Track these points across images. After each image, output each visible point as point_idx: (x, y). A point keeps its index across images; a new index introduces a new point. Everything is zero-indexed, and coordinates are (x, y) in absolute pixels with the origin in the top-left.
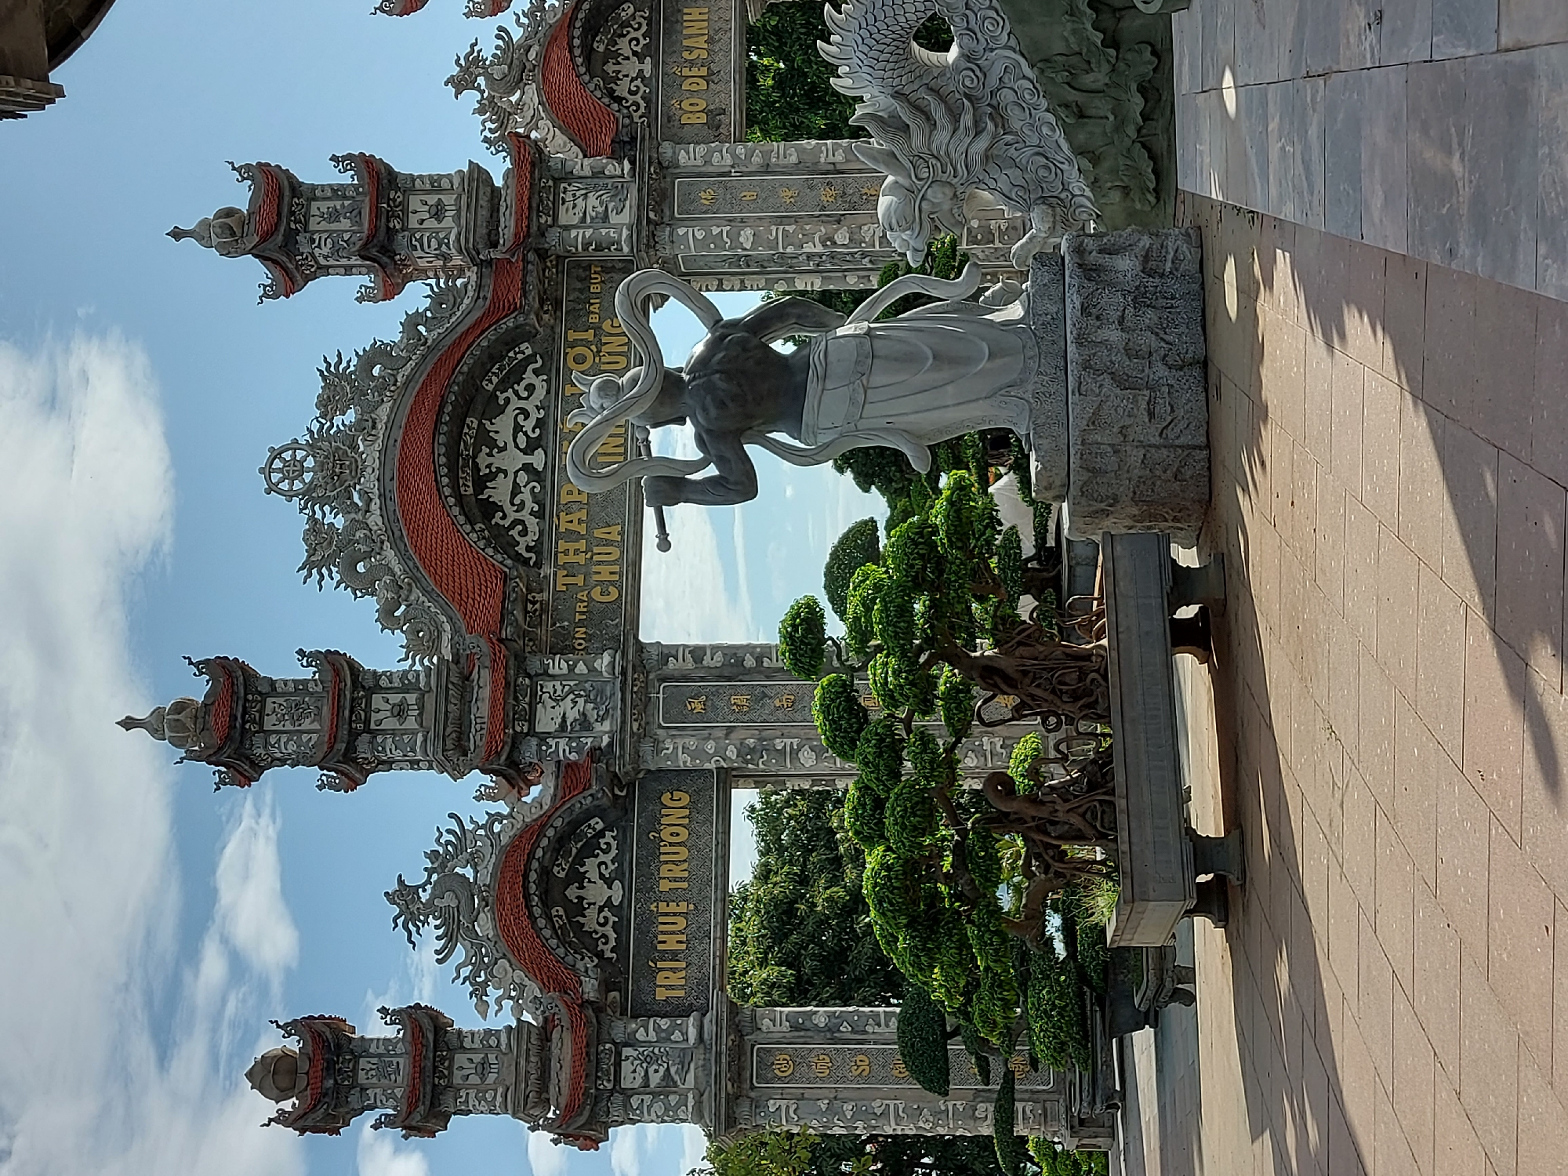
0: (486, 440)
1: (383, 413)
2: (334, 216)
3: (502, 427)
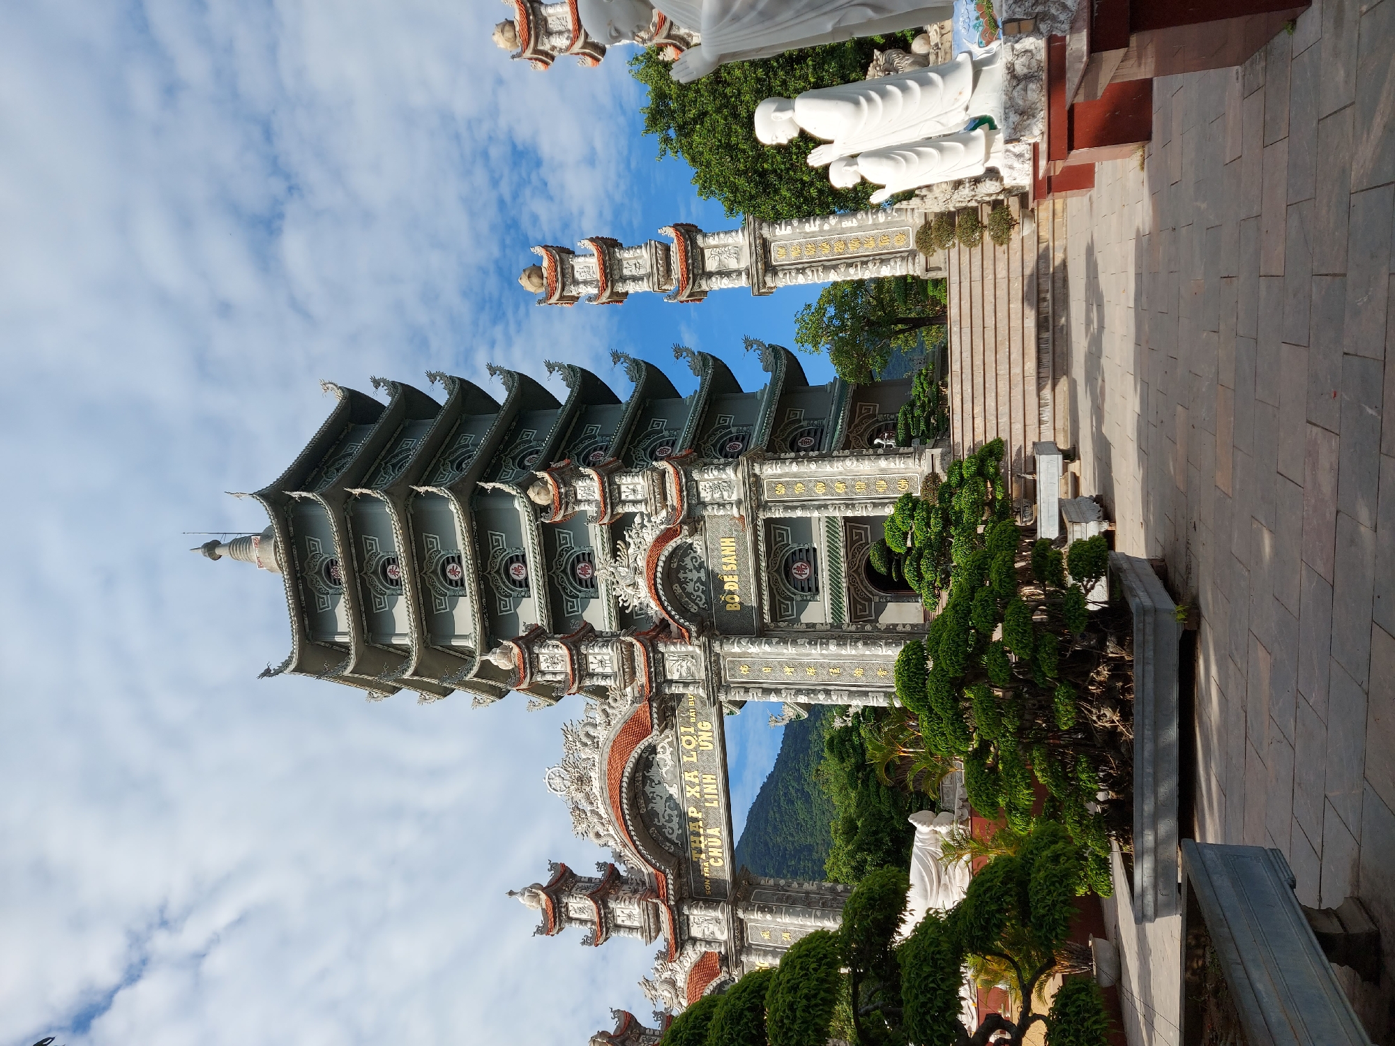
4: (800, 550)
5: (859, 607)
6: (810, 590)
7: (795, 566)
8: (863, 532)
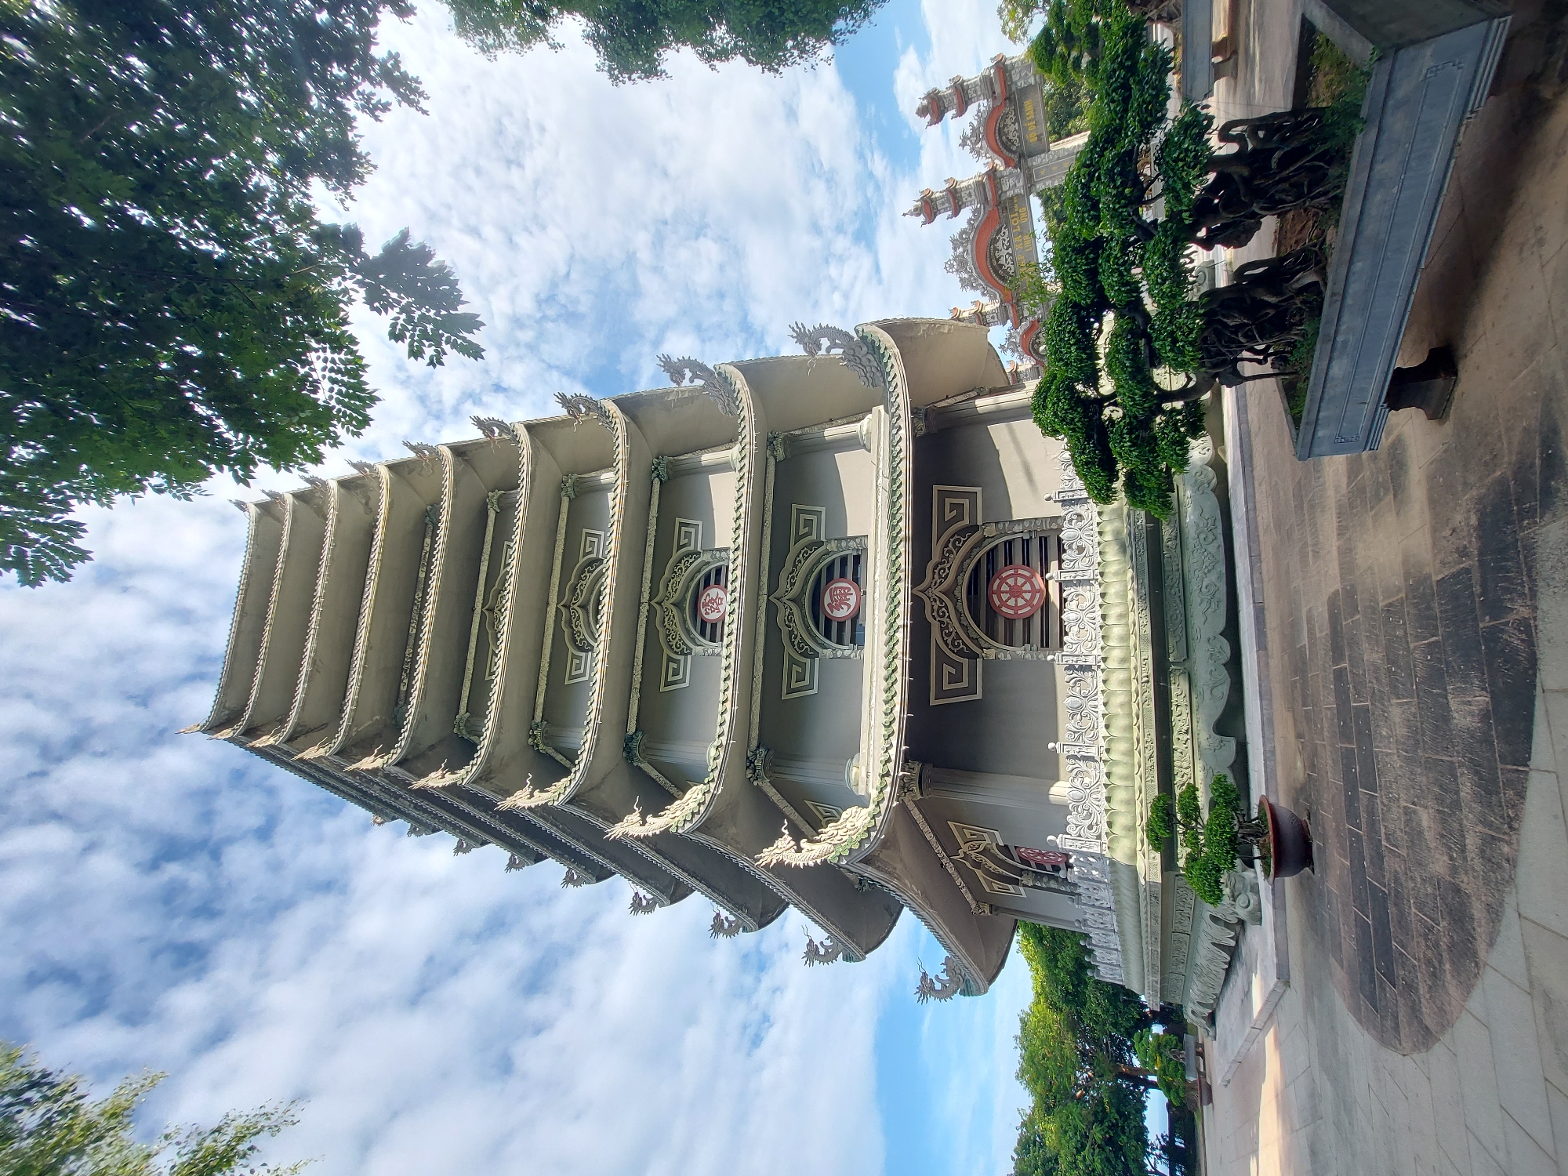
0: (996, 249)
1: (969, 247)
2: (943, 204)
3: (999, 245)
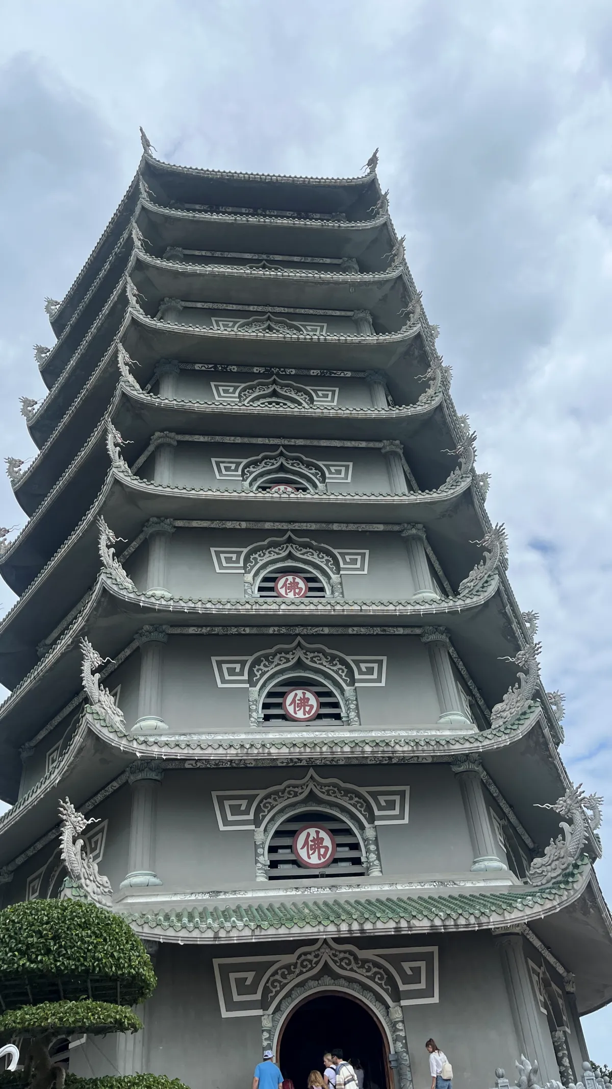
4: (355, 847)
5: (250, 976)
6: (274, 864)
7: (323, 834)
8: (422, 986)
